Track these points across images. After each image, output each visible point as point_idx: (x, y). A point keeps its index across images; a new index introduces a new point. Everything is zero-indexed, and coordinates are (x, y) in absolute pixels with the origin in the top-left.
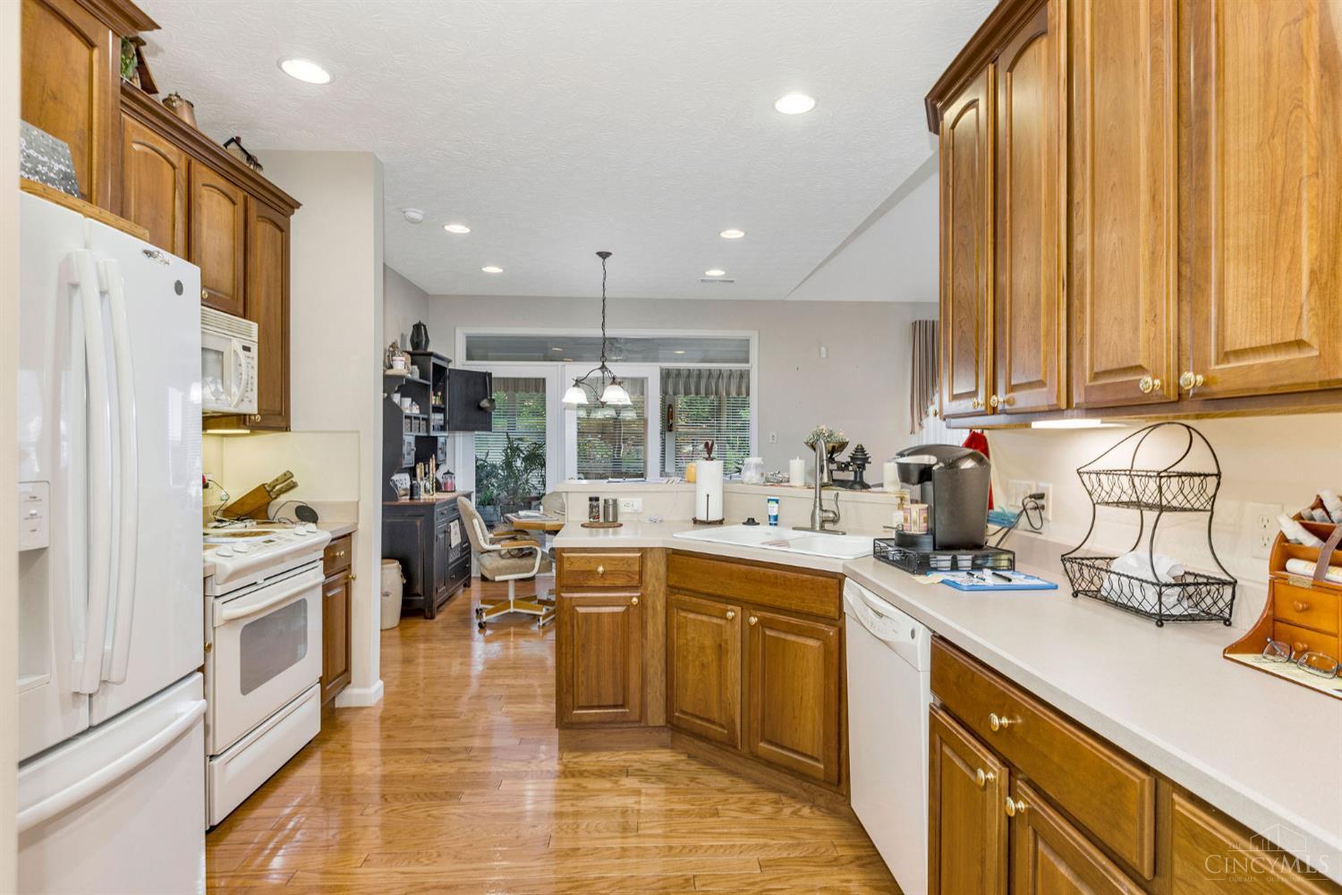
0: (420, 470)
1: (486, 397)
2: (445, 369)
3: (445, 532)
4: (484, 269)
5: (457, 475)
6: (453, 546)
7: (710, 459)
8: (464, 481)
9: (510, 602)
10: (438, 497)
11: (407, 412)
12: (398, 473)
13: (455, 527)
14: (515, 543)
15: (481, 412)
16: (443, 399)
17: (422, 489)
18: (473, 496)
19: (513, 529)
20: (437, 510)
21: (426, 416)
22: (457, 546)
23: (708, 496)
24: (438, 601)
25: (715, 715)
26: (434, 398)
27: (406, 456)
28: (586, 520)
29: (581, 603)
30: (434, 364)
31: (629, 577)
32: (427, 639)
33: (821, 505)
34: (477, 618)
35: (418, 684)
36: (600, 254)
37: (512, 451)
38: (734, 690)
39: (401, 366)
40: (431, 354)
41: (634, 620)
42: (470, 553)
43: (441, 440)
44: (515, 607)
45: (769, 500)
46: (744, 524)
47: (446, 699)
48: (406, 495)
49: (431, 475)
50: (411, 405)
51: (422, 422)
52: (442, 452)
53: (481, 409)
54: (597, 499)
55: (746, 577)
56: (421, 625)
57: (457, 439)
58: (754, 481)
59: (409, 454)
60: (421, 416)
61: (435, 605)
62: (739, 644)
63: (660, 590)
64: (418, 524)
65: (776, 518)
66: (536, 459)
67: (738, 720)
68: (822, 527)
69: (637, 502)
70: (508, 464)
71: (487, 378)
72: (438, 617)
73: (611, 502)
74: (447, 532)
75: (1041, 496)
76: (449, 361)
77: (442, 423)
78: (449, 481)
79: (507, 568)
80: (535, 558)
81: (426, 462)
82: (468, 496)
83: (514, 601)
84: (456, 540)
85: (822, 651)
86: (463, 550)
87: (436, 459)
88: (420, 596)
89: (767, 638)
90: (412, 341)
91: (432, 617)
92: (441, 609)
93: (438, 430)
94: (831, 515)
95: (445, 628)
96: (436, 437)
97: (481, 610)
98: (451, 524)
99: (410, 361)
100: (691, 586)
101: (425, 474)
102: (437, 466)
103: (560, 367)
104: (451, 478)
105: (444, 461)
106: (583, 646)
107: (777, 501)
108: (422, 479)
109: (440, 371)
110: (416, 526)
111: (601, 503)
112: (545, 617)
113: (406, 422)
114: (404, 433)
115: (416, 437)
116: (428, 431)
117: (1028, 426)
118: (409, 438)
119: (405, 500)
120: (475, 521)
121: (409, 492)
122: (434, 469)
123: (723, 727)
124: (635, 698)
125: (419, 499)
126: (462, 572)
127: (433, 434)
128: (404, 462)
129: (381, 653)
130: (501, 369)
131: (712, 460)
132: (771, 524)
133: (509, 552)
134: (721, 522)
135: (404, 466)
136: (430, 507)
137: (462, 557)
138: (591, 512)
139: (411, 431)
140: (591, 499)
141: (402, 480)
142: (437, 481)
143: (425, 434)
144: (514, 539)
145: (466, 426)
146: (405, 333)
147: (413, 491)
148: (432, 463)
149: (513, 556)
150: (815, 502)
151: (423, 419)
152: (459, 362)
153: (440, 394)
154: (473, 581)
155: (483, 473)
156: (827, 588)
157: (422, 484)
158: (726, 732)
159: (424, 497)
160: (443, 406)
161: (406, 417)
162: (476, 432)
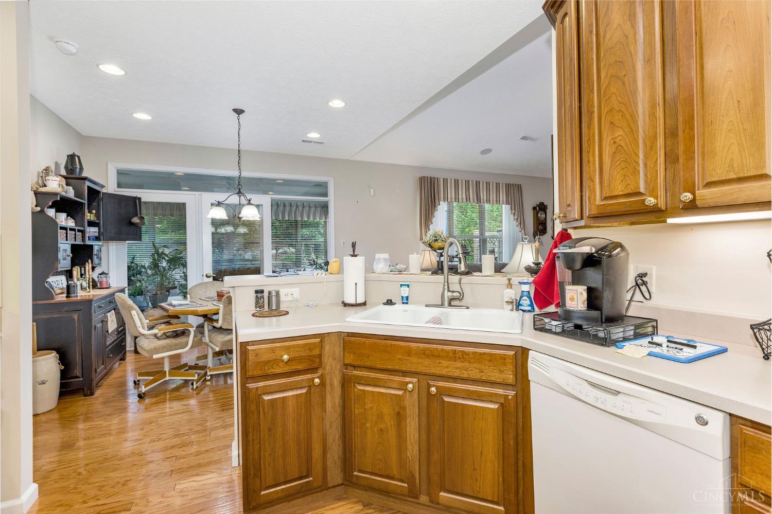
0: (76, 271)
1: (137, 216)
2: (98, 192)
3: (102, 321)
4: (134, 115)
5: (111, 274)
6: (110, 332)
7: (354, 255)
8: (117, 278)
9: (166, 371)
10: (95, 293)
11: (64, 224)
12: (53, 275)
13: (112, 318)
14: (171, 326)
15: (132, 227)
16: (97, 215)
17: (79, 288)
18: (126, 289)
19: (167, 314)
20: (94, 305)
21: (82, 229)
22: (114, 331)
23: (356, 284)
24: (96, 379)
25: (395, 471)
26: (89, 214)
27: (62, 261)
28: (253, 310)
29: (268, 391)
30: (88, 186)
31: (311, 360)
32: (87, 419)
33: (448, 287)
34: (135, 388)
35: (80, 474)
36: (235, 110)
37: (158, 256)
38: (413, 450)
39: (55, 185)
40: (85, 179)
41: (315, 399)
42: (125, 334)
43: (96, 248)
44: (169, 376)
45: (401, 285)
46: (384, 304)
47: (113, 487)
48: (62, 293)
49: (87, 276)
50: (66, 219)
51: (78, 233)
52: (98, 258)
53: (132, 224)
54: (262, 292)
55: (424, 354)
56: (81, 403)
57: (111, 247)
58: (384, 271)
59: (64, 259)
60: (77, 228)
61: (94, 383)
62: (417, 410)
63: (336, 369)
64: (76, 317)
65: (407, 298)
66: (178, 261)
67: (417, 475)
68: (450, 305)
69: (296, 291)
70: (155, 265)
71: (137, 201)
72: (98, 393)
73: (274, 294)
74: (104, 322)
75: (645, 275)
76: (103, 187)
77: (97, 234)
78: (104, 279)
79: (164, 347)
80: (189, 336)
81: (82, 265)
82: (123, 291)
83: (169, 371)
84: (112, 325)
85: (500, 413)
86: (119, 333)
87: (92, 263)
88: (79, 377)
89: (446, 405)
90: (66, 168)
91: (92, 394)
92: (99, 384)
93: (93, 240)
94: (457, 294)
95: (104, 403)
96: (92, 245)
97: (138, 381)
98: (108, 314)
99: (65, 183)
100: (368, 364)
101: (82, 275)
102: (93, 268)
103: (197, 195)
104: (106, 277)
105: (99, 264)
106: (270, 430)
107: (408, 286)
108: (78, 280)
109: (93, 194)
110: (75, 319)
111: (266, 294)
112: (197, 381)
113: (62, 234)
114: (59, 241)
115: (72, 244)
116: (83, 240)
117: (665, 221)
118: (64, 247)
119: (62, 298)
120: (134, 313)
121: (65, 291)
122: (91, 270)
123: (402, 481)
124: (317, 468)
125: (77, 296)
126: (119, 349)
127: (88, 243)
128: (60, 266)
129: (34, 442)
130: (149, 196)
131: (356, 256)
132: (403, 303)
133: (164, 334)
134: (364, 304)
135: (59, 270)
136: (89, 302)
137: (118, 338)
138: (257, 302)
139: (67, 240)
140: (257, 292)
141: (58, 282)
142: (93, 280)
143: (82, 243)
144: (168, 323)
145: (119, 237)
146: (59, 162)
147: (69, 290)
148: (88, 266)
149: (168, 337)
150: (444, 285)
151: (79, 231)
152: (111, 187)
153: (94, 212)
154: (128, 354)
155: (133, 271)
156: (505, 359)
157: (78, 283)
158: (406, 485)
159: (81, 294)
160: (98, 222)
161: (62, 228)
162: (128, 242)
